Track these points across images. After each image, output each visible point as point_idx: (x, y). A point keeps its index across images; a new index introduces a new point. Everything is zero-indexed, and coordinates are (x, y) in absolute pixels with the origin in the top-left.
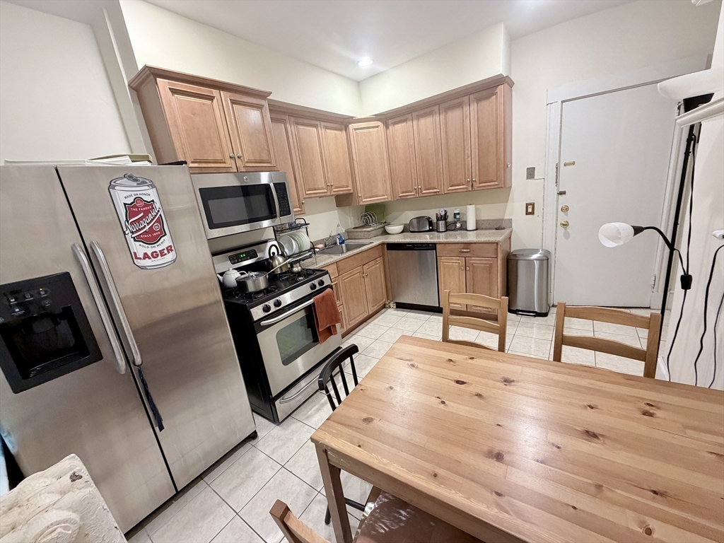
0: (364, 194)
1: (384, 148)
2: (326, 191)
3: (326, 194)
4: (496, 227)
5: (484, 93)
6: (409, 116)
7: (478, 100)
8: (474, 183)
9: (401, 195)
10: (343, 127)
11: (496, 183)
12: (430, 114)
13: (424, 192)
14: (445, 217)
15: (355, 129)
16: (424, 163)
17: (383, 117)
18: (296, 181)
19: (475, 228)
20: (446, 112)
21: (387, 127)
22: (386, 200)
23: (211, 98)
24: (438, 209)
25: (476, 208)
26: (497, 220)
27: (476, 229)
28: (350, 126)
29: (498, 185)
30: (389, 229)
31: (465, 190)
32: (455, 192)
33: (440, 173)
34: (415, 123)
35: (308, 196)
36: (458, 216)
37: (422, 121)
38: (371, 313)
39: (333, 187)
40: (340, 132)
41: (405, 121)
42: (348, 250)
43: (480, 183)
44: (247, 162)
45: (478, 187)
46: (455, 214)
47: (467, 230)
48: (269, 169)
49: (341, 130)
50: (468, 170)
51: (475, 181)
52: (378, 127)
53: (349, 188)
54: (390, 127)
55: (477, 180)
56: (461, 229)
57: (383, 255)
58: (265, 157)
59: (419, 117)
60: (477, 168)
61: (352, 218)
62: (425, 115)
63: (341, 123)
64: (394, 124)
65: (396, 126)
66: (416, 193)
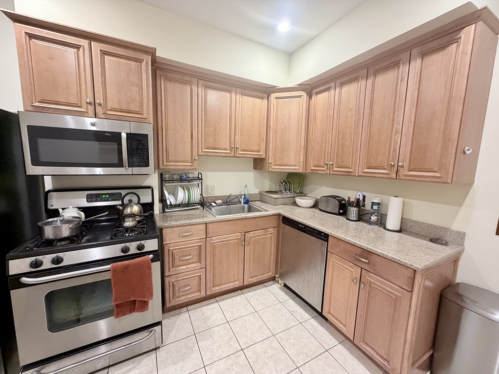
0: (275, 161)
1: (304, 117)
2: (229, 152)
3: (229, 155)
4: (433, 236)
5: (436, 43)
6: (332, 84)
7: (424, 55)
8: (401, 169)
9: (312, 168)
10: (266, 96)
11: (438, 174)
12: (356, 79)
13: (335, 169)
14: (358, 204)
15: (277, 98)
16: (341, 137)
17: (308, 87)
18: (192, 138)
19: (398, 229)
20: (375, 75)
21: (310, 96)
22: (297, 171)
23: (77, 47)
24: (355, 192)
25: (404, 203)
26: (436, 227)
27: (400, 231)
28: (272, 95)
29: (439, 177)
30: (299, 200)
31: (386, 176)
32: (372, 176)
33: (356, 149)
34: (337, 91)
35: (204, 154)
36: (375, 207)
37: (346, 88)
38: (246, 283)
39: (239, 150)
40: (261, 100)
41: (328, 89)
42: (249, 211)
43: (410, 171)
44: (109, 110)
45: (406, 176)
46: (373, 204)
47: (385, 228)
48: (137, 120)
49: (262, 98)
50: (395, 151)
51: (403, 166)
52: (300, 96)
53: (261, 153)
54: (313, 98)
55: (406, 165)
56: (376, 223)
57: (278, 227)
58: (134, 107)
59: (342, 84)
60: (409, 148)
61: (269, 181)
62: (349, 82)
63: (265, 92)
64: (317, 93)
65: (319, 96)
66: (327, 169)
